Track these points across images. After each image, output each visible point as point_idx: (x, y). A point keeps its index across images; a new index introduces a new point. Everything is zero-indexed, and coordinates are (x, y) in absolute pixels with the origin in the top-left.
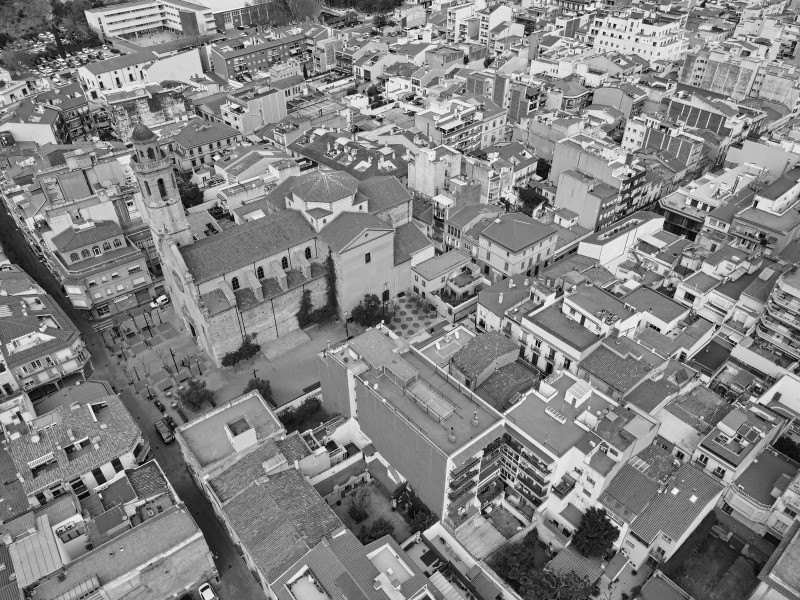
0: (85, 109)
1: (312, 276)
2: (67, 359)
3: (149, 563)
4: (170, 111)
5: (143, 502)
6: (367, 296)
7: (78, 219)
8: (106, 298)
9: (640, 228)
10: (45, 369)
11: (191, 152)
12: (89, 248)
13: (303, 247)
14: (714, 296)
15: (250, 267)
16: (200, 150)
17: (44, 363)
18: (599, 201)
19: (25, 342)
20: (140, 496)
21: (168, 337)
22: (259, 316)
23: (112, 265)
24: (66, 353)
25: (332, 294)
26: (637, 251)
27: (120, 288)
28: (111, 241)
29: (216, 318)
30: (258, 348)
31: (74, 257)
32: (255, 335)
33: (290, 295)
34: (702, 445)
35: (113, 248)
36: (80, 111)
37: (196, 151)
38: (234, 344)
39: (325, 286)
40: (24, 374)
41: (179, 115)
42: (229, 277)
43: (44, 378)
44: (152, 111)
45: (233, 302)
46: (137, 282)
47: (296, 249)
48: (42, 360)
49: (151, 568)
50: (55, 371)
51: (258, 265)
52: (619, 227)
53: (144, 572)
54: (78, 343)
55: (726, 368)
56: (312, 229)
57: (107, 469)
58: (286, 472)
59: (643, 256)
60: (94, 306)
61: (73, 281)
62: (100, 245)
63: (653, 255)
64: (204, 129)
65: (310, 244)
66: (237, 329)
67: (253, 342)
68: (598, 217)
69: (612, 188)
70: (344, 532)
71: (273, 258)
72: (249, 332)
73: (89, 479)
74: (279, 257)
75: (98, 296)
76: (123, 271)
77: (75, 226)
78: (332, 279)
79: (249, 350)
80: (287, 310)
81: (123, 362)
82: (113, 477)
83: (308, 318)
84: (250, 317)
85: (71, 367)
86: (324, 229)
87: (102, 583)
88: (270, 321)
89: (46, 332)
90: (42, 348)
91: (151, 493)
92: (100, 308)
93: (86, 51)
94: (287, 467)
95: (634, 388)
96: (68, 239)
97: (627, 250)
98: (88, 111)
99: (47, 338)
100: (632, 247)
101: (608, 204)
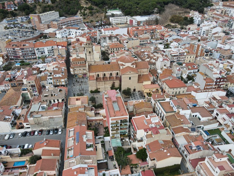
0: (96, 37)
1: (116, 79)
2: (63, 81)
4: (113, 40)
5: (57, 108)
6: (128, 88)
7: (78, 56)
8: (77, 73)
9: (213, 92)
10: (59, 82)
11: (111, 49)
12: (77, 62)
13: (116, 72)
15: (102, 73)
16: (114, 49)
17: (59, 81)
18: (205, 82)
19: (58, 76)
20: (57, 106)
21: (85, 85)
22: (101, 84)
23: (80, 67)
24: (63, 80)
25: (120, 85)
26: (211, 99)
27: (81, 72)
28: (82, 62)
29: (91, 81)
30: (99, 92)
31: (74, 63)
32: (99, 88)
33: (109, 82)
34: (184, 146)
35: (82, 64)
36: (95, 37)
37: (113, 49)
38: (94, 89)
39: (119, 83)
40: (55, 82)
41: (115, 42)
42: (97, 73)
43: (58, 84)
44: (109, 39)
45: (95, 79)
46: (84, 72)
47: (114, 72)
48: (59, 80)
49: (51, 118)
50: (60, 83)
51: (104, 73)
52: (208, 91)
53: (49, 118)
54: (66, 79)
56: (120, 68)
57: (56, 101)
58: (83, 112)
59: (213, 101)
60: (74, 75)
61: (72, 68)
62: (80, 62)
63: (215, 101)
64: (116, 45)
65: (118, 72)
66: (95, 85)
67: (99, 90)
70: (84, 126)
71: (108, 72)
72: (98, 87)
73: (52, 101)
74: (110, 72)
75: (76, 72)
76: (82, 69)
77: (77, 57)
78: (120, 81)
79: (97, 91)
80: (109, 85)
81: (74, 87)
82: (57, 102)
83: (113, 88)
84: (99, 84)
85: (64, 83)
86: (122, 69)
87: (42, 116)
88: (104, 86)
89: (61, 75)
90: (60, 78)
91: (59, 107)
92: (75, 75)
93: (107, 26)
94: (84, 111)
95: (176, 127)
96: (75, 59)
97: (208, 98)
98: (97, 38)
99: (61, 76)
100: (210, 97)
101: (209, 84)
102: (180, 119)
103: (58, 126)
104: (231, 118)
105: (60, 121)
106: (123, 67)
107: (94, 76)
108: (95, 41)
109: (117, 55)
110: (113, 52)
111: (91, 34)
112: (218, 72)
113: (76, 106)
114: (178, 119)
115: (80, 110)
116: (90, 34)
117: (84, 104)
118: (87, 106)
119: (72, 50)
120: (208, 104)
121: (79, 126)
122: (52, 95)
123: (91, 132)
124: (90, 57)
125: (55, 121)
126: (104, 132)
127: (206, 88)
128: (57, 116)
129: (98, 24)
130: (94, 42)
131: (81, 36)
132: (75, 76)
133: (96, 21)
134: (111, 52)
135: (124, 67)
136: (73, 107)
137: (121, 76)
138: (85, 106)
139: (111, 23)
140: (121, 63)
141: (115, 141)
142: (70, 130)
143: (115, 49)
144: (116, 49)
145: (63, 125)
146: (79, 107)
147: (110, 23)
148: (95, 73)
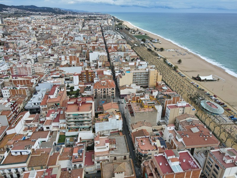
9: (23, 117)
14: (54, 124)
18: (6, 116)
26: (26, 124)
34: (73, 162)
52: (17, 120)
55: (66, 140)
59: (29, 124)
63: (32, 123)
68: (8, 121)
69: (8, 110)
95: (48, 161)
97: (23, 125)
100: (24, 124)
101: (9, 115)
102: (42, 154)
104: (59, 122)
112: (6, 101)
114: (40, 155)
120: (27, 130)
127: (9, 121)
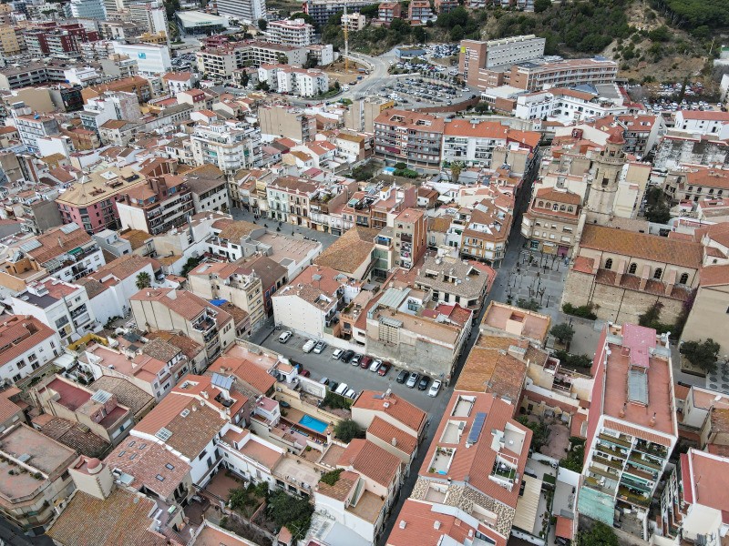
0: (646, 135)
1: (672, 294)
2: (490, 249)
3: (423, 337)
4: (709, 158)
5: (448, 320)
6: (710, 340)
7: (560, 185)
8: (540, 238)
10: (477, 248)
11: (690, 188)
12: (552, 203)
13: (682, 271)
15: (627, 259)
16: (700, 190)
17: (479, 244)
19: (480, 228)
20: (451, 316)
21: (552, 279)
22: (608, 295)
23: (556, 219)
24: (490, 245)
25: (682, 321)
27: (552, 237)
28: (567, 206)
29: (577, 275)
30: (593, 317)
31: (541, 204)
32: (598, 307)
33: (643, 297)
35: (566, 211)
36: (641, 135)
37: (695, 189)
38: (579, 302)
39: (680, 311)
40: (467, 243)
41: (715, 164)
42: (606, 256)
43: (474, 252)
44: (693, 152)
45: (595, 272)
46: (565, 239)
47: (674, 268)
48: (479, 241)
49: (422, 341)
50: (480, 252)
51: (634, 260)
53: (419, 339)
54: (501, 245)
56: (702, 262)
57: (452, 298)
58: (519, 362)
60: (530, 239)
61: (529, 216)
62: (560, 204)
64: (718, 177)
65: (691, 272)
66: (587, 293)
67: (594, 311)
70: (509, 403)
71: (649, 263)
72: (595, 301)
73: (442, 296)
74: (656, 266)
75: (537, 233)
76: (560, 227)
77: (556, 188)
78: (688, 307)
79: (587, 313)
80: (638, 305)
81: (517, 274)
82: (452, 302)
83: (648, 320)
84: (601, 290)
85: (489, 256)
86: (710, 267)
87: (402, 326)
88: (616, 305)
89: (491, 229)
90: (484, 235)
91: (456, 321)
92: (532, 242)
93: (701, 103)
94: (521, 359)
96: (549, 193)
98: (647, 137)
99: (489, 232)
103: (434, 370)
105: (443, 358)
106: (715, 261)
107: (592, 261)
108: (638, 149)
109: (707, 214)
110: (692, 198)
111: (629, 124)
113: (504, 335)
115: (512, 349)
116: (626, 123)
117: (531, 340)
118: (536, 347)
119: (547, 163)
121: (493, 396)
122: (446, 278)
123: (524, 433)
124: (602, 196)
125: (430, 354)
126: (566, 450)
128: (441, 343)
129: (669, 92)
130: (631, 149)
131: (591, 124)
132: (529, 244)
133: (666, 80)
134: (688, 197)
135: (721, 262)
136: (495, 335)
137: (696, 290)
138: (533, 345)
139: (722, 97)
140: (714, 244)
141: (595, 498)
142: (464, 397)
143: (706, 191)
144: (711, 191)
145: (449, 374)
146: (511, 341)
147: (719, 96)
148: (600, 253)
